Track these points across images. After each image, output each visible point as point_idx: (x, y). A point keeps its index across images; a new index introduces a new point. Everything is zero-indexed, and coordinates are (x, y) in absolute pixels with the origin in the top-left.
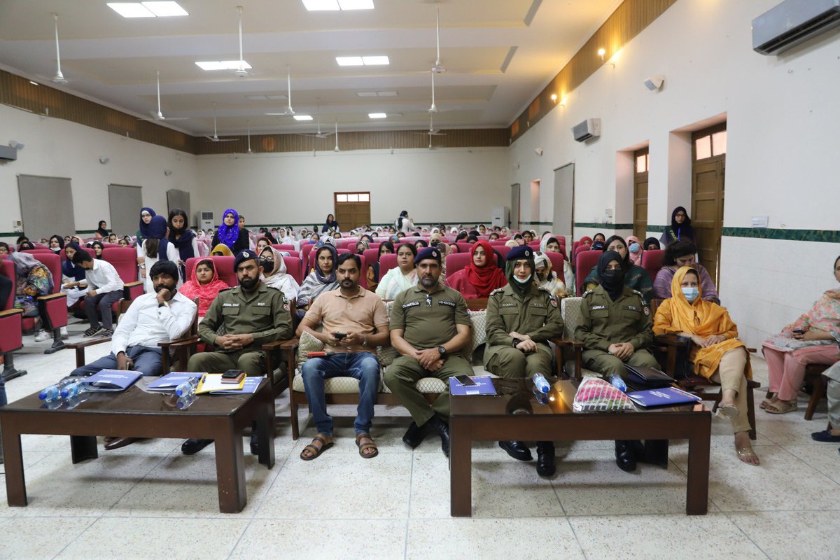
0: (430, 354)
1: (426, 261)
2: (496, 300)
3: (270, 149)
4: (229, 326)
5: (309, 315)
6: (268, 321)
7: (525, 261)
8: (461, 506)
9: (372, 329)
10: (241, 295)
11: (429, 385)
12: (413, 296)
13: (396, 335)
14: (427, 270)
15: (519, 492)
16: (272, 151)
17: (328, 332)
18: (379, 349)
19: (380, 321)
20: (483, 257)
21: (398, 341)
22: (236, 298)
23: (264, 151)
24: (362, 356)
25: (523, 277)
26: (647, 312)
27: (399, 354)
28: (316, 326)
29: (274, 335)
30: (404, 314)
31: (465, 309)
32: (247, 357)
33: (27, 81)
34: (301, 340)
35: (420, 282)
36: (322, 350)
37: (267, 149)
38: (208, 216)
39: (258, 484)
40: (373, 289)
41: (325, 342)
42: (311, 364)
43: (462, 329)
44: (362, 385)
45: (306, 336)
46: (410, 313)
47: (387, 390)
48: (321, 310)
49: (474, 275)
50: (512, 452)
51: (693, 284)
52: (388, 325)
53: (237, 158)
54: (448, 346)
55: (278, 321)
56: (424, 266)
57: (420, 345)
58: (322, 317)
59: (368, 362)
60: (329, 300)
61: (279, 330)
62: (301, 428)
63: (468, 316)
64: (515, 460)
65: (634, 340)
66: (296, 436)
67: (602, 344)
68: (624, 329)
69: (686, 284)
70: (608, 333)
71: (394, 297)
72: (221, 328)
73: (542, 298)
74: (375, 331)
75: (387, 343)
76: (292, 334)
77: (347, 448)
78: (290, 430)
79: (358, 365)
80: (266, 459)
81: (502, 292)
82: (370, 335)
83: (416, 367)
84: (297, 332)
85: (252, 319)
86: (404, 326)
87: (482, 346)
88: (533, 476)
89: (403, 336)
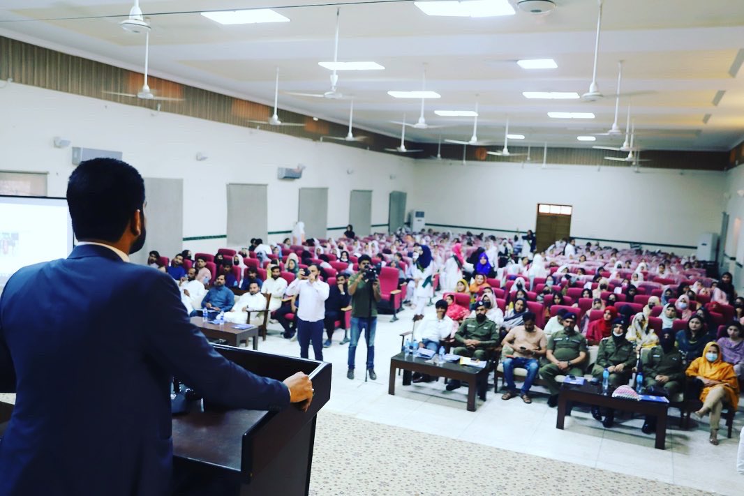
0: (564, 364)
1: (568, 320)
2: (603, 343)
3: (482, 158)
4: (469, 336)
5: (508, 337)
6: (488, 336)
7: (620, 325)
8: (560, 425)
9: (538, 348)
10: (476, 322)
11: (560, 379)
12: (560, 335)
13: (549, 353)
14: (568, 324)
15: (589, 428)
16: (483, 160)
17: (517, 346)
18: (541, 358)
19: (543, 344)
20: (609, 316)
21: (550, 356)
22: (474, 323)
23: (476, 159)
24: (531, 361)
25: (619, 333)
26: (684, 362)
27: (549, 362)
28: (511, 342)
29: (490, 344)
30: (554, 344)
31: (586, 345)
32: (479, 352)
33: (312, 118)
34: (504, 348)
35: (565, 329)
36: (512, 354)
37: (478, 157)
38: (420, 214)
39: (480, 405)
40: (543, 328)
41: (515, 350)
42: (508, 361)
43: (582, 354)
44: (529, 374)
45: (506, 347)
46: (558, 343)
47: (541, 378)
48: (514, 335)
49: (603, 324)
50: (594, 416)
51: (714, 352)
52: (546, 347)
53: (451, 164)
54: (573, 362)
55: (493, 337)
56: (568, 322)
57: (560, 359)
58: (514, 339)
59: (534, 365)
60: (517, 330)
61: (493, 342)
62: (498, 389)
63: (587, 349)
64: (594, 419)
65: (671, 376)
66: (496, 392)
67: (654, 374)
68: (667, 369)
69: (710, 352)
70: (659, 370)
71: (552, 333)
72: (465, 336)
73: (628, 347)
74: (540, 349)
75: (544, 355)
76: (499, 344)
77: (518, 401)
78: (493, 389)
79: (528, 365)
80: (483, 398)
81: (607, 340)
82: (537, 351)
83: (555, 369)
84: (502, 343)
85: (480, 334)
86: (554, 349)
87: (593, 365)
88: (601, 426)
89: (553, 354)
